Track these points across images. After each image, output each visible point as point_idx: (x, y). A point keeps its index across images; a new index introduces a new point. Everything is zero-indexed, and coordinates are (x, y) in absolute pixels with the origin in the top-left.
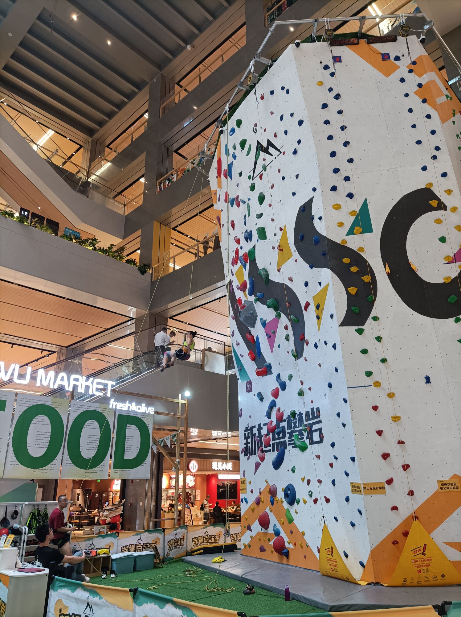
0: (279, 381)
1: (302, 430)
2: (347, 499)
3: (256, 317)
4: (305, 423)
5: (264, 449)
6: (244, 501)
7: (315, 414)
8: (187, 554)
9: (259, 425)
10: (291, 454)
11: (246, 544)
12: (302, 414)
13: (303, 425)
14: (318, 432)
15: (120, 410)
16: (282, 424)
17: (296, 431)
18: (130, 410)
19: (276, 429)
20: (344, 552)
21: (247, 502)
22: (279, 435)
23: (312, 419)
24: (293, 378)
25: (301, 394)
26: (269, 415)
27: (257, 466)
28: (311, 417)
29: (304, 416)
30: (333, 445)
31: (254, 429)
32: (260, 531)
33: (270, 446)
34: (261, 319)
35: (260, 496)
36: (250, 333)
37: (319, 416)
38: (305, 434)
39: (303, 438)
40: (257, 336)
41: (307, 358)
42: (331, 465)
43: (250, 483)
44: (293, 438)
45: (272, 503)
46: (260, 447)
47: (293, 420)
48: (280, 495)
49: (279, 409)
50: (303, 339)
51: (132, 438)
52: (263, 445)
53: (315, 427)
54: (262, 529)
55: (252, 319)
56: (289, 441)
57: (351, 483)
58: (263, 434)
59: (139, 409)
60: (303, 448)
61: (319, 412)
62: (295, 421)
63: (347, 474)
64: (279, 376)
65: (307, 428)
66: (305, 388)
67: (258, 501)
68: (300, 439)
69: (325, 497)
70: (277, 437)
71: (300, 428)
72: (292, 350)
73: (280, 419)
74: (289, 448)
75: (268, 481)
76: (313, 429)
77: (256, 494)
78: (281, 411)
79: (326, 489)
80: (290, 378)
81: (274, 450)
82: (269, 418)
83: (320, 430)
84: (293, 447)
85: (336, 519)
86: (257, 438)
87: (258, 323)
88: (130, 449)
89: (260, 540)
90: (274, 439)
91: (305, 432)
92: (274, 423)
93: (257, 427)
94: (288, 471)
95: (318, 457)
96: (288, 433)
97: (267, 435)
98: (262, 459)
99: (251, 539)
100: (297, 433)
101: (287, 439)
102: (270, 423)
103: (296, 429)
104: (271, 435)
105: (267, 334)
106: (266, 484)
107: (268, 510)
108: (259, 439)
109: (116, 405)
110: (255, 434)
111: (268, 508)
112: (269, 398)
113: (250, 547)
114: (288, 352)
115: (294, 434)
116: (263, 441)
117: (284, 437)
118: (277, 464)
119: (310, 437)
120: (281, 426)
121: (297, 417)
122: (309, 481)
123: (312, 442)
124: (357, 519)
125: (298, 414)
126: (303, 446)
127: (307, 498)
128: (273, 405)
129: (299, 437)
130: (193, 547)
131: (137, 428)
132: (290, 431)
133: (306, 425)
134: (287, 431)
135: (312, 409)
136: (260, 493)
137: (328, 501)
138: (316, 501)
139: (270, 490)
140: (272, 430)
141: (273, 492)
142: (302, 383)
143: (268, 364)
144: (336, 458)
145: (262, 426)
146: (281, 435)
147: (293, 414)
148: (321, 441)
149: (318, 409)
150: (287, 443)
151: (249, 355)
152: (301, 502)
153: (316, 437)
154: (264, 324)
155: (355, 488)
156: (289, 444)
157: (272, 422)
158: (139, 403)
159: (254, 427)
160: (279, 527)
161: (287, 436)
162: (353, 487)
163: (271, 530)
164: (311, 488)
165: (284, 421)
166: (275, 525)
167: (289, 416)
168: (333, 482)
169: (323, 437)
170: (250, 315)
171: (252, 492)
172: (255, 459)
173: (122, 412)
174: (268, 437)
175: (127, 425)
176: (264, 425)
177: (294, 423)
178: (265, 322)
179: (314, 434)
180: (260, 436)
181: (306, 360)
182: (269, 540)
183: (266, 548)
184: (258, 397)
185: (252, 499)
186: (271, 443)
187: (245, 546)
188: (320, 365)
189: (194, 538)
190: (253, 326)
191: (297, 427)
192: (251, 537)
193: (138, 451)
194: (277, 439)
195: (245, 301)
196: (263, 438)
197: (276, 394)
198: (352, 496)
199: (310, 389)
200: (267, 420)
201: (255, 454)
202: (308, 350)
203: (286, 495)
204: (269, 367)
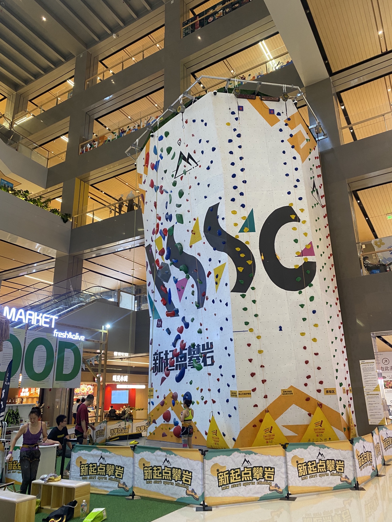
0: (184, 322)
1: (199, 356)
2: (228, 401)
3: (170, 275)
4: (201, 352)
5: (169, 368)
6: (151, 403)
7: (210, 346)
8: (106, 441)
9: (166, 351)
10: (190, 373)
11: (152, 432)
12: (200, 346)
13: (200, 354)
14: (210, 359)
15: (60, 338)
16: (184, 352)
17: (194, 357)
18: (68, 338)
19: (179, 355)
20: (223, 433)
21: (153, 404)
22: (181, 359)
23: (207, 349)
24: (194, 321)
25: (200, 332)
26: (174, 345)
27: (163, 379)
28: (206, 348)
29: (201, 347)
30: (220, 367)
31: (161, 354)
32: (163, 423)
33: (174, 366)
34: (174, 277)
35: (164, 400)
36: (164, 287)
37: (212, 348)
38: (201, 359)
39: (200, 362)
40: (170, 289)
41: (206, 309)
42: (218, 380)
43: (156, 391)
44: (192, 362)
45: (174, 404)
46: (166, 367)
47: (193, 349)
48: (180, 399)
49: (183, 341)
50: (204, 294)
51: (68, 358)
52: (169, 366)
53: (208, 355)
54: (164, 422)
55: (167, 276)
56: (189, 363)
57: (231, 391)
58: (168, 357)
59: (74, 337)
60: (199, 369)
61: (212, 345)
62: (194, 350)
63: (229, 386)
64: (184, 318)
65: (203, 355)
66: (204, 328)
67: (162, 404)
68: (197, 362)
69: (212, 400)
70: (179, 360)
71: (198, 355)
72: (196, 302)
73: (183, 347)
74: (189, 368)
75: (171, 390)
76: (207, 356)
77: (161, 399)
78: (184, 343)
79: (214, 395)
80: (193, 320)
81: (177, 369)
82: (175, 347)
83: (212, 357)
84: (192, 368)
85: (219, 413)
86: (164, 360)
87: (171, 280)
88: (67, 366)
89: (162, 429)
90: (177, 361)
91: (201, 358)
92: (178, 351)
93: (164, 352)
94: (187, 383)
95: (210, 374)
96: (188, 358)
97: (172, 358)
98: (167, 375)
99: (155, 429)
100: (195, 358)
101: (187, 362)
102: (175, 350)
103: (194, 356)
104: (175, 359)
105: (177, 289)
106: (170, 392)
107: (170, 409)
108: (165, 361)
109: (58, 334)
110: (163, 357)
111: (170, 408)
112: (175, 333)
113: (154, 434)
114: (193, 303)
115: (193, 359)
116: (169, 363)
117: (185, 360)
118: (179, 379)
119: (205, 361)
120: (183, 353)
121: (196, 347)
122: (202, 390)
123: (205, 365)
124: (233, 412)
125: (197, 345)
126: (200, 367)
127: (200, 400)
128: (178, 337)
129: (197, 361)
130: (111, 436)
131: (72, 352)
132: (190, 356)
133: (202, 353)
134: (187, 357)
135: (207, 343)
136: (165, 398)
137: (214, 402)
138: (206, 402)
139: (173, 396)
140: (176, 355)
141: (175, 397)
142: (201, 325)
143: (176, 309)
144: (222, 375)
145: (168, 352)
146: (183, 359)
147: (193, 345)
148: (212, 364)
149: (211, 343)
150: (188, 364)
151: (161, 301)
152: (195, 403)
153: (209, 361)
154: (176, 281)
155: (233, 394)
156: (189, 366)
157: (176, 349)
158: (74, 333)
159: (162, 352)
160: (177, 420)
161: (188, 360)
162: (232, 393)
163: (171, 422)
164: (202, 394)
165: (186, 349)
166: (175, 419)
167: (190, 346)
168: (219, 391)
169: (214, 362)
170: (166, 274)
171: (158, 397)
172: (162, 375)
173: (62, 339)
174: (173, 360)
175: (65, 349)
176: (170, 351)
177: (193, 351)
178: (177, 280)
179: (207, 359)
180: (167, 359)
181: (205, 310)
182: (170, 429)
183: (167, 434)
184: (167, 331)
185: (157, 402)
186: (175, 364)
187: (151, 434)
188: (215, 315)
189: (111, 430)
190: (167, 282)
191: (195, 354)
192: (156, 428)
193: (72, 368)
194: (180, 362)
195: (162, 262)
196: (169, 361)
197: (180, 330)
198: (230, 399)
199: (207, 329)
200: (173, 349)
201: (162, 371)
202: (207, 303)
203: (184, 399)
204: (177, 311)
